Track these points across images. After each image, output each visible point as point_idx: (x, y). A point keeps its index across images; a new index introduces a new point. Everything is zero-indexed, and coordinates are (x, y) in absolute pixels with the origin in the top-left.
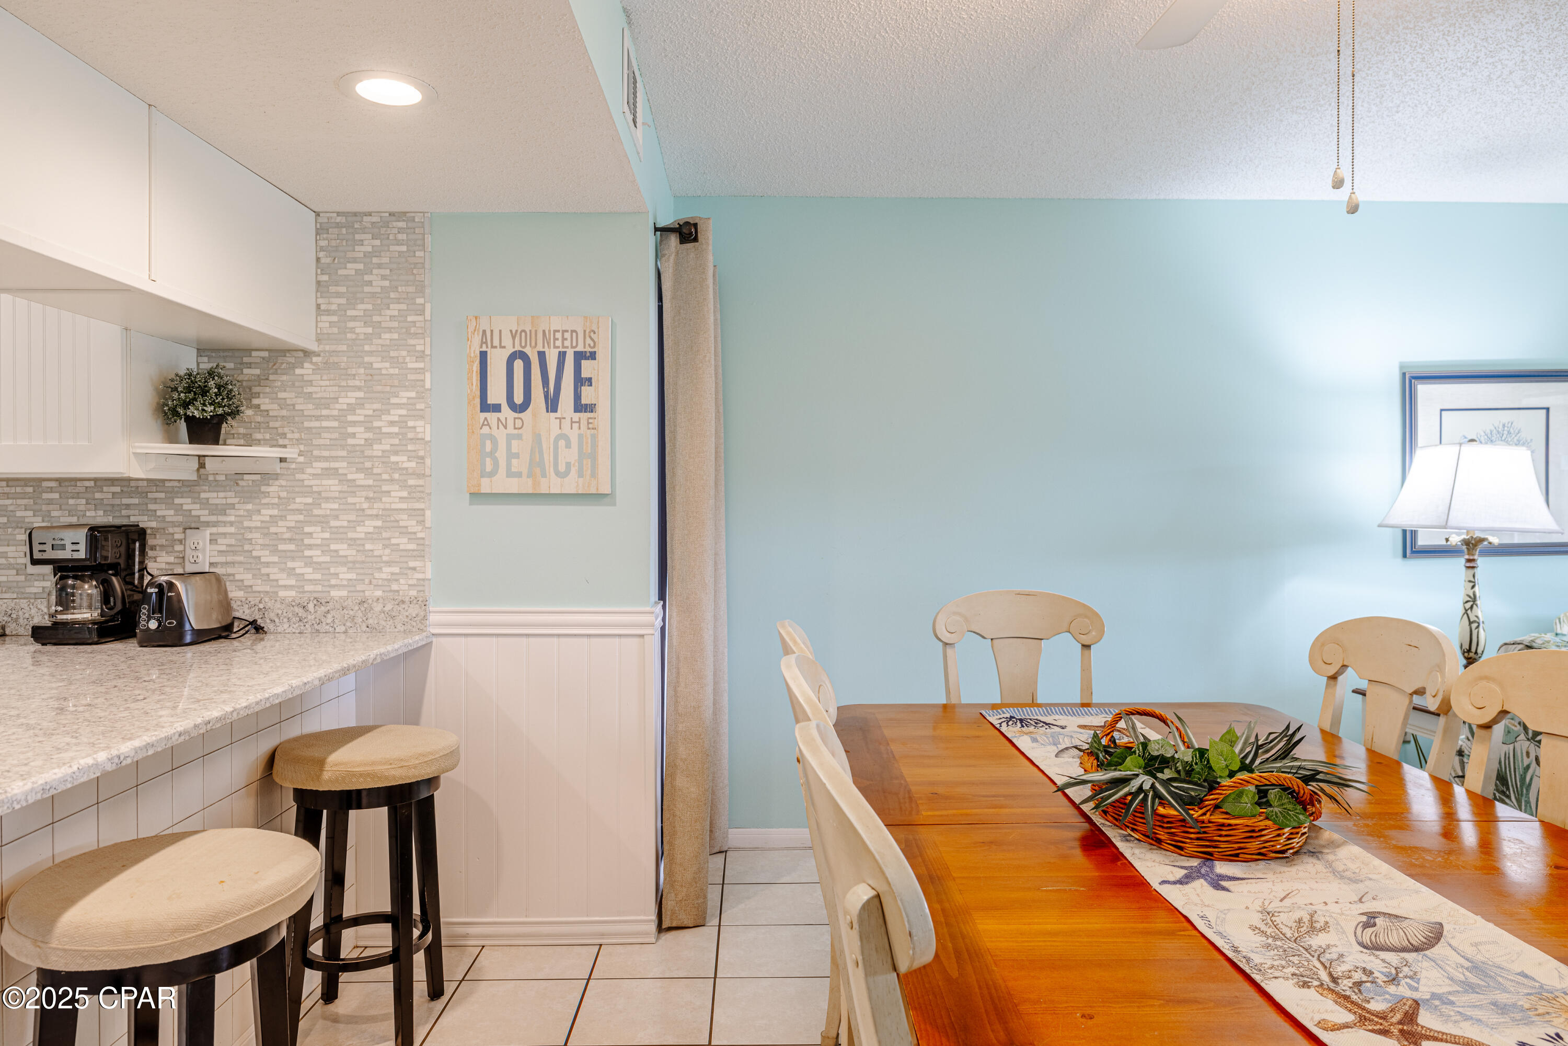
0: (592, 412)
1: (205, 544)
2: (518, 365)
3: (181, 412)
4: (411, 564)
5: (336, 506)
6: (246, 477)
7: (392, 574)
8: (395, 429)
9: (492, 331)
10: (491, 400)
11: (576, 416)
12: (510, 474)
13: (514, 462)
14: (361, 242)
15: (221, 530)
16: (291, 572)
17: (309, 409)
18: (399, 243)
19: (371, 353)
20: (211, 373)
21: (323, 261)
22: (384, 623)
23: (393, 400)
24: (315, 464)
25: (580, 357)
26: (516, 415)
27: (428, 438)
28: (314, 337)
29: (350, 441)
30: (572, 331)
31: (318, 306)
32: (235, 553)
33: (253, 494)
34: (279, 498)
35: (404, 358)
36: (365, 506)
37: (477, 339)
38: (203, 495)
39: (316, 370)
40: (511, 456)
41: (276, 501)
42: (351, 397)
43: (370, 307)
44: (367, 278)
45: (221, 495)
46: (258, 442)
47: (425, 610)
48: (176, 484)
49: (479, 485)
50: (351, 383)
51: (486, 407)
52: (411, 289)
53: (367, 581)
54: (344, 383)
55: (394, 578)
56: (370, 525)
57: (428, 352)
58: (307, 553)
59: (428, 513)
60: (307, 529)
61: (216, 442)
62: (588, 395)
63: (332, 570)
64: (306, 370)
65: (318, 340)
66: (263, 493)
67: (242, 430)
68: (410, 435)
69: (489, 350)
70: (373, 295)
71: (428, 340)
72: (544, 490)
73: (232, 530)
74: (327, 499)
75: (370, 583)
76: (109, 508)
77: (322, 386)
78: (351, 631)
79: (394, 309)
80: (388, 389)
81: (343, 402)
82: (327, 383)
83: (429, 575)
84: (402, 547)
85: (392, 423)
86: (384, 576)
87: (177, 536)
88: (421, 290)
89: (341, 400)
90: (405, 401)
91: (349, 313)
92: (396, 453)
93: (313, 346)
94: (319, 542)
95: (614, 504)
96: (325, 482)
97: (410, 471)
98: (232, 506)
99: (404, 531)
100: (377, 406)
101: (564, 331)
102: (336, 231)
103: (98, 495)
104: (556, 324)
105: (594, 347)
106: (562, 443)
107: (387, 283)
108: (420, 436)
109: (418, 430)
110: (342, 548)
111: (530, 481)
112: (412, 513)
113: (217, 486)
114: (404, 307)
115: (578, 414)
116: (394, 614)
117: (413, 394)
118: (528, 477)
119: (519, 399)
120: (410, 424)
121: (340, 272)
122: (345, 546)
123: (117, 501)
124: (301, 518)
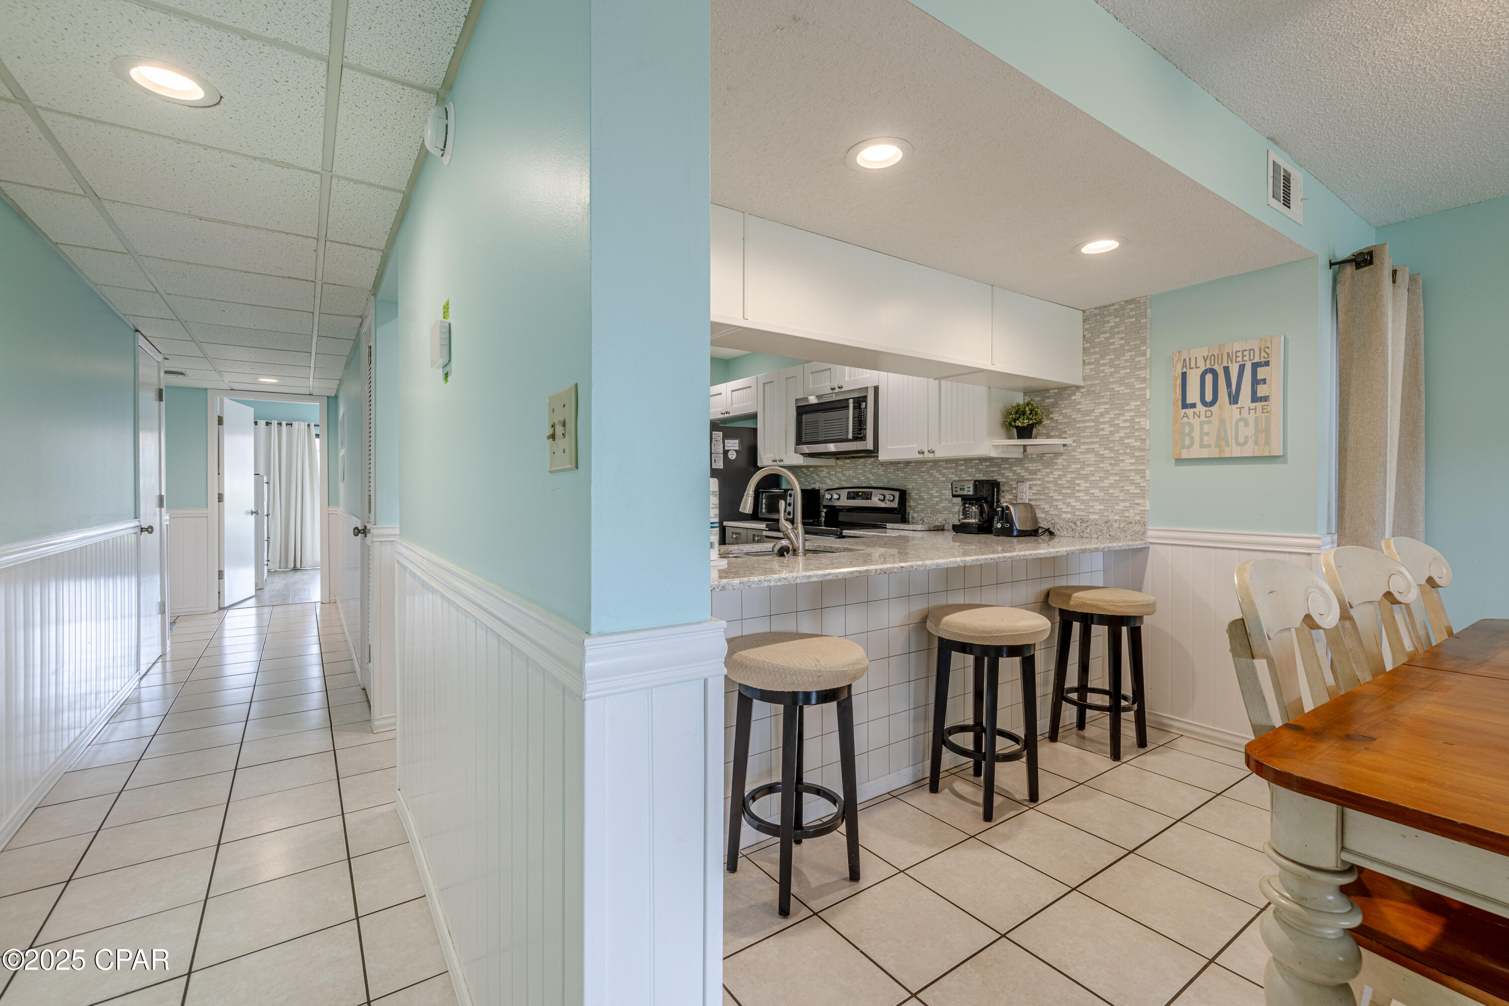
0: (1266, 401)
1: (1026, 489)
2: (1209, 378)
3: (1013, 424)
4: (1137, 501)
5: (1093, 469)
6: (1046, 455)
7: (1125, 507)
8: (1128, 424)
9: (1190, 359)
10: (1189, 401)
11: (1253, 405)
12: (1202, 446)
13: (1206, 438)
14: (1108, 322)
15: (1034, 482)
16: (1068, 505)
17: (1078, 417)
18: (1131, 317)
19: (1113, 383)
20: (1028, 404)
21: (1087, 336)
22: (1119, 534)
23: (1126, 408)
24: (1082, 447)
25: (1255, 366)
26: (1207, 409)
27: (1148, 428)
28: (1081, 378)
29: (1101, 433)
30: (1250, 350)
31: (1084, 361)
32: (1040, 494)
33: (1050, 464)
34: (1063, 465)
35: (1133, 382)
36: (1109, 468)
37: (1180, 365)
38: (1026, 465)
39: (1083, 396)
40: (1203, 434)
41: (1061, 467)
42: (1102, 409)
43: (1113, 357)
44: (1111, 341)
45: (1035, 465)
46: (1052, 437)
47: (1144, 528)
48: (1014, 460)
49: (1181, 454)
50: (1102, 401)
51: (1185, 405)
52: (1138, 342)
53: (1110, 511)
54: (1097, 401)
55: (1127, 509)
56: (1112, 479)
57: (1148, 377)
58: (1077, 494)
59: (1147, 472)
60: (1077, 482)
61: (1030, 437)
62: (1262, 390)
63: (1090, 504)
64: (1077, 396)
65: (1084, 380)
66: (1055, 463)
67: (1044, 431)
68: (1137, 427)
69: (1187, 371)
70: (1115, 350)
71: (1148, 370)
72: (1227, 455)
73: (1039, 482)
74: (1088, 465)
75: (1112, 511)
76: (985, 473)
77: (1085, 404)
78: (1100, 537)
79: (1127, 356)
80: (1123, 401)
81: (1097, 412)
82: (1089, 402)
83: (1148, 508)
84: (1131, 491)
85: (1126, 421)
86: (1120, 508)
87: (1014, 486)
88: (1144, 342)
89: (1096, 411)
90: (1133, 407)
91: (1101, 362)
92: (1128, 438)
93: (1081, 383)
94: (1083, 488)
95: (1286, 463)
96: (1087, 456)
97: (1137, 448)
98: (1039, 470)
99: (1132, 482)
100: (1117, 412)
101: (1243, 351)
102: (1094, 318)
103: (980, 467)
104: (1237, 346)
105: (1268, 357)
106: (1241, 424)
107: (1123, 342)
108: (1142, 427)
109: (1142, 423)
110: (1096, 492)
111: (1217, 450)
112: (1137, 472)
113: (1032, 460)
114: (1133, 353)
115: (1254, 404)
116: (1125, 529)
117: (1139, 403)
118: (1216, 447)
119: (1209, 398)
120: (1137, 420)
121: (1096, 341)
122: (1098, 491)
123: (988, 470)
124: (1074, 475)
